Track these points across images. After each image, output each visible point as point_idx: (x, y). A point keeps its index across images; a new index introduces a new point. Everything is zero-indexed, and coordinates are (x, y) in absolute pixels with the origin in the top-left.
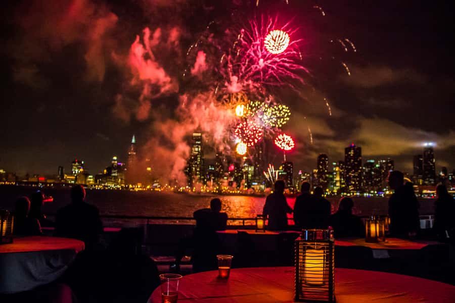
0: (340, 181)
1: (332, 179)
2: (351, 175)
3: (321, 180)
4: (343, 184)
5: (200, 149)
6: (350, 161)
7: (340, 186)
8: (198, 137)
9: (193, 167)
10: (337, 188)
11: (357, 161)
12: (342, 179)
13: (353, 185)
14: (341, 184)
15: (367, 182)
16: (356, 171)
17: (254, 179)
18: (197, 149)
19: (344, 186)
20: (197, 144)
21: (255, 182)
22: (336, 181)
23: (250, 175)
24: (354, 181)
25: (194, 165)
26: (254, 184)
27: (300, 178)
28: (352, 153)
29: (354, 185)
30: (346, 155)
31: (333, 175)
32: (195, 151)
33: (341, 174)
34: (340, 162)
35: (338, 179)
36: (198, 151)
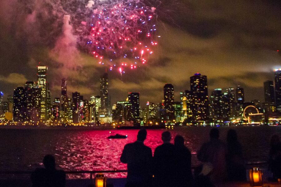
0: (188, 111)
1: (180, 109)
2: (197, 105)
3: (168, 111)
4: (190, 114)
5: (45, 82)
6: (196, 90)
7: (188, 116)
8: (43, 70)
9: (37, 100)
10: (185, 118)
11: (203, 90)
12: (190, 109)
13: (199, 114)
14: (188, 114)
15: (216, 111)
16: (203, 100)
17: (101, 112)
18: (42, 82)
19: (191, 116)
20: (42, 77)
21: (102, 114)
22: (184, 111)
23: (97, 108)
24: (201, 110)
25: (38, 99)
26: (101, 116)
27: (148, 109)
28: (197, 81)
29: (201, 115)
30: (192, 84)
31: (181, 105)
32: (40, 84)
33: (188, 104)
34: (187, 92)
35: (185, 108)
36: (43, 85)
